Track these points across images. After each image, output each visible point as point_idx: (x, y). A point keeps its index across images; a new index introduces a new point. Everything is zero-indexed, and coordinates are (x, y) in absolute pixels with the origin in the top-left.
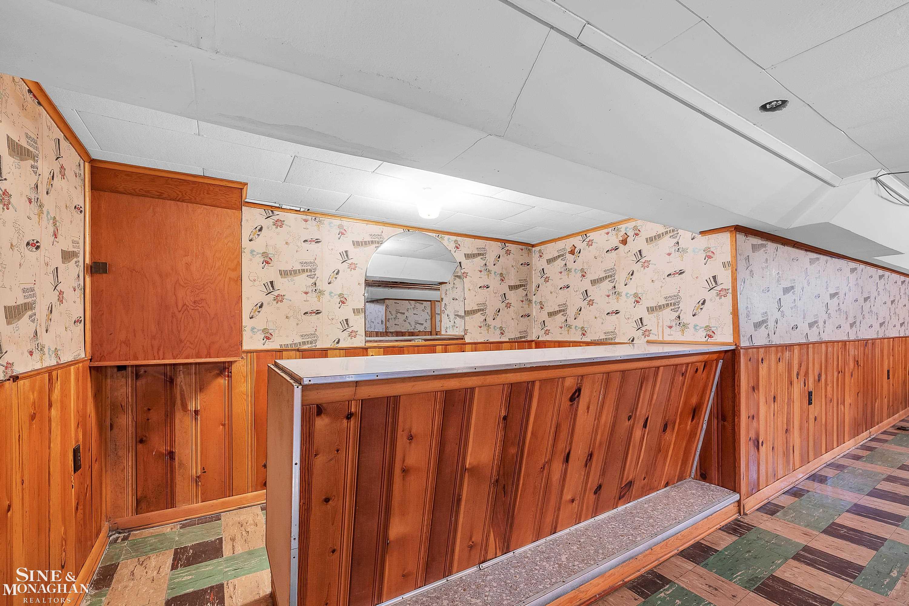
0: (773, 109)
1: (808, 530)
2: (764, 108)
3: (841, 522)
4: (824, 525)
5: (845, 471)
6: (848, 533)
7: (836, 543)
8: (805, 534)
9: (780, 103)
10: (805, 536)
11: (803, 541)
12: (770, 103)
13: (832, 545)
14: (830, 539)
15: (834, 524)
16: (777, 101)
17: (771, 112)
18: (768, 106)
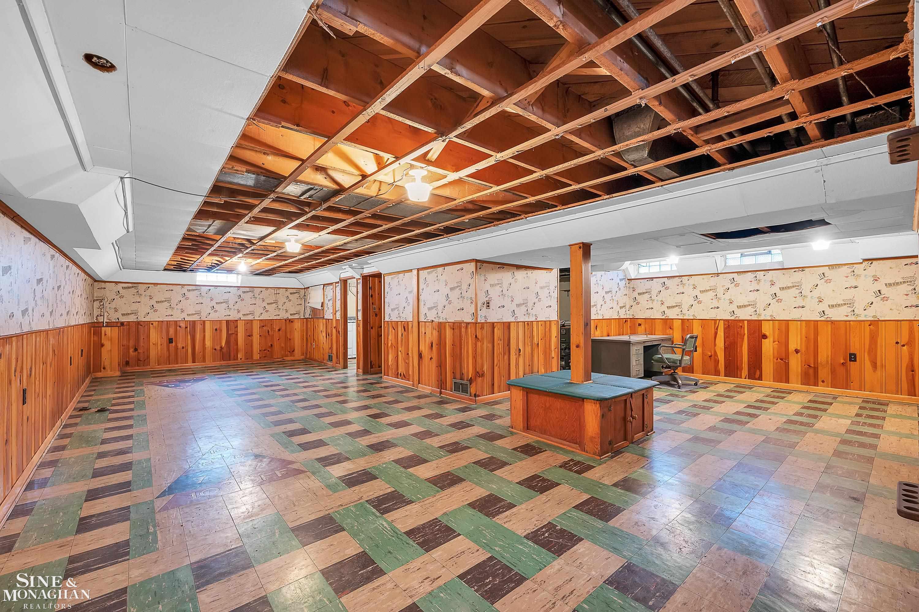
0: (96, 65)
1: (59, 541)
2: (89, 58)
3: (87, 514)
4: (74, 526)
5: (60, 465)
6: (99, 520)
7: (94, 535)
8: (60, 547)
9: (109, 65)
10: (62, 548)
11: (65, 555)
12: (99, 58)
13: (92, 540)
14: (88, 535)
15: (82, 519)
16: (107, 61)
17: (92, 67)
18: (94, 59)
